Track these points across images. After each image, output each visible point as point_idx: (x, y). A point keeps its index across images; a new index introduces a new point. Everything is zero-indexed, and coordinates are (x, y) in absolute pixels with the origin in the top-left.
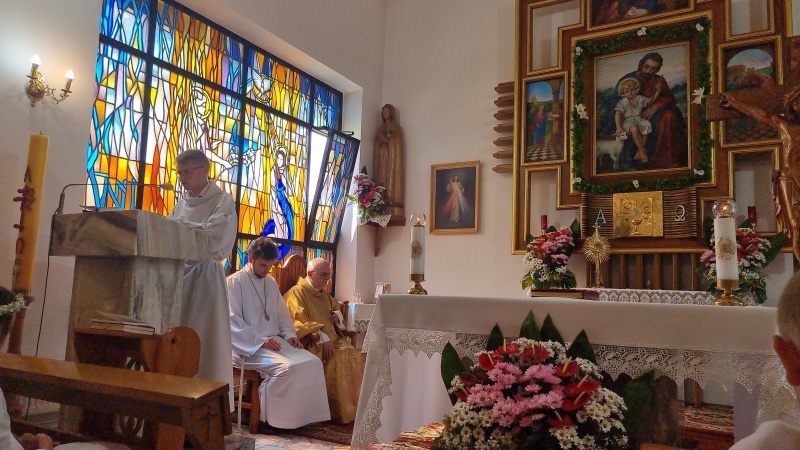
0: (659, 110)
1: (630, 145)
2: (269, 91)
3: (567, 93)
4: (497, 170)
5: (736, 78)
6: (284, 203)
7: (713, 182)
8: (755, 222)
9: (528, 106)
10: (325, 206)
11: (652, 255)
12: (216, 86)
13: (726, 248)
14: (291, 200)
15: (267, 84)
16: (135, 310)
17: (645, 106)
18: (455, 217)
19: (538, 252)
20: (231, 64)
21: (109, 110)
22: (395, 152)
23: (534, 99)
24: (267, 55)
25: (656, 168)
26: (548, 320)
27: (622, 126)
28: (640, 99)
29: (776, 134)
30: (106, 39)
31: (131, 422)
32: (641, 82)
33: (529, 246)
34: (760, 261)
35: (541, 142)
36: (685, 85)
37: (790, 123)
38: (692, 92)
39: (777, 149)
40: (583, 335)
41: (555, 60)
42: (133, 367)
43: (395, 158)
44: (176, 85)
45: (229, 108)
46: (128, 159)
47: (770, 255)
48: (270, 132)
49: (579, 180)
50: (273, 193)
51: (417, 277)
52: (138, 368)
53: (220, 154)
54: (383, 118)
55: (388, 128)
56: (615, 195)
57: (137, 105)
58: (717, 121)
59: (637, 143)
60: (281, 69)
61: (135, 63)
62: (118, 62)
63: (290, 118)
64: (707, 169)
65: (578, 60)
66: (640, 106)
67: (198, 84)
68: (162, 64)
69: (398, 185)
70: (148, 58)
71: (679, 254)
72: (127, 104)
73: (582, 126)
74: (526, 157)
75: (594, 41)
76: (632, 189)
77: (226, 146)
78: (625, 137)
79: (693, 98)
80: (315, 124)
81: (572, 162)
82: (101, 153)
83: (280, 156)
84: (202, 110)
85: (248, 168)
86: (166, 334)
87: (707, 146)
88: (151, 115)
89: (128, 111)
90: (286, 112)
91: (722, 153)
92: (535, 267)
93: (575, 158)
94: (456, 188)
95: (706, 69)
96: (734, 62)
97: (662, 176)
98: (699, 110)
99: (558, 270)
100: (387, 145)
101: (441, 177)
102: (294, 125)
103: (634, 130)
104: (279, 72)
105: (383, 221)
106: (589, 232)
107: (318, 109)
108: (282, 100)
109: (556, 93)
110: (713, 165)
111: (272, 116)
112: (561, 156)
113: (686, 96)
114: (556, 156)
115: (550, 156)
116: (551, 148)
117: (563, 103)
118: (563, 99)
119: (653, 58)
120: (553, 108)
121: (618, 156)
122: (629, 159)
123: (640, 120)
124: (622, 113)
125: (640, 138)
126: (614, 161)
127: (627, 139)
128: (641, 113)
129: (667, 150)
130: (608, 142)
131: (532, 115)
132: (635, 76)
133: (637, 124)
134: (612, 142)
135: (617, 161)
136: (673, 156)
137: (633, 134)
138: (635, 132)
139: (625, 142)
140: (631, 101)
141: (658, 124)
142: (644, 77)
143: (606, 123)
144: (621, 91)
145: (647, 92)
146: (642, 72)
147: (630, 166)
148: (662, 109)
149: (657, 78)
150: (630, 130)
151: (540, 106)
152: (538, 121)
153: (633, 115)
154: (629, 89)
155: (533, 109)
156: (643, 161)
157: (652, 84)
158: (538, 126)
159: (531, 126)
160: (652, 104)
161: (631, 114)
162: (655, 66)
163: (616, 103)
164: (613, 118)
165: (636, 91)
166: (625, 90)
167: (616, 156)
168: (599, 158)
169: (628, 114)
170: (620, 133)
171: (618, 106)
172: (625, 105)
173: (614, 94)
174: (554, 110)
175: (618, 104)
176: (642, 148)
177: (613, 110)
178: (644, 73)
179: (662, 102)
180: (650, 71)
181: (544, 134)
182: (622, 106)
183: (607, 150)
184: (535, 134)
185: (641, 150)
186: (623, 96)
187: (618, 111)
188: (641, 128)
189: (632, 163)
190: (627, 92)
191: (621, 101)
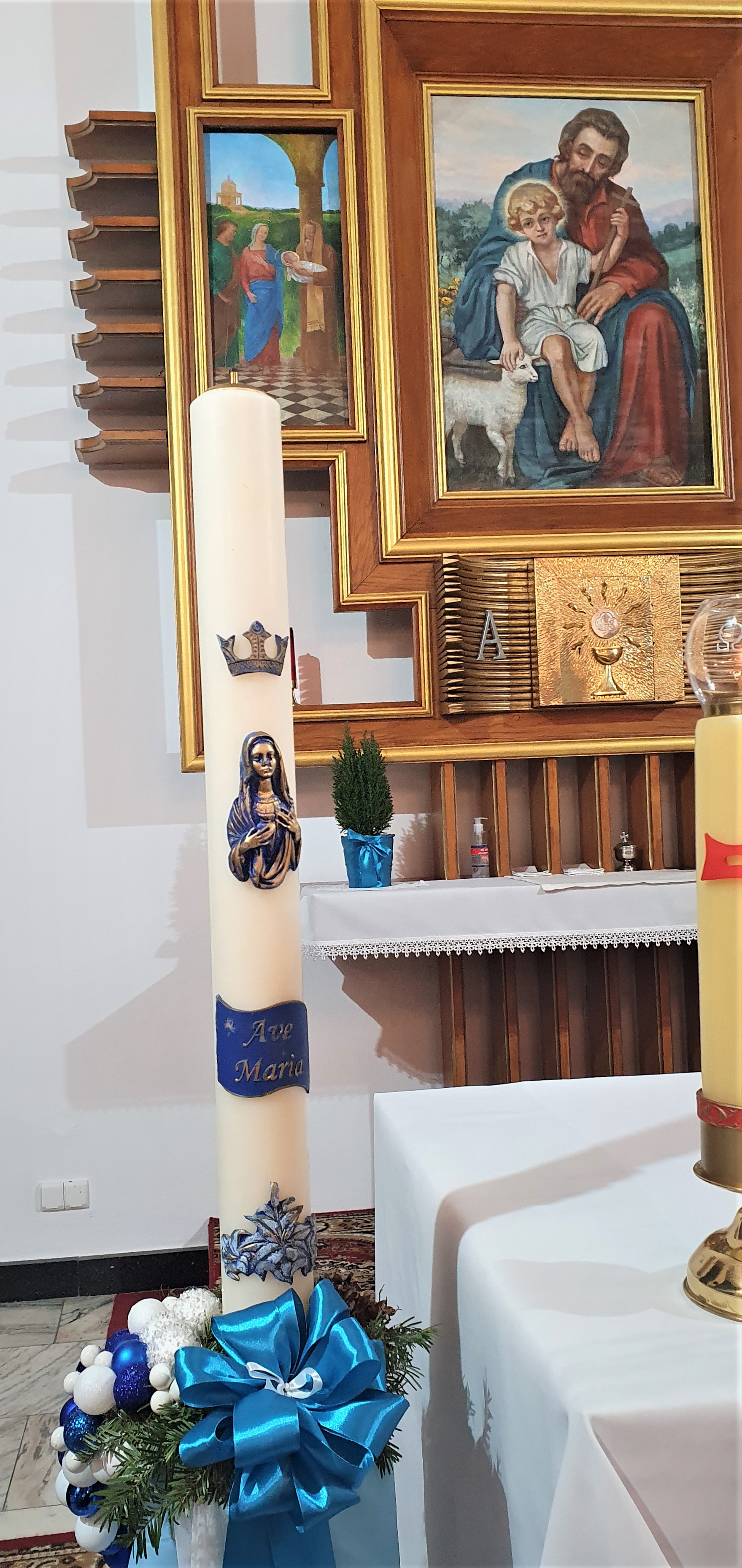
0: (624, 298)
1: (544, 400)
17: (586, 279)
23: (229, 191)
25: (628, 480)
27: (518, 335)
28: (570, 252)
32: (571, 199)
35: (269, 357)
36: (693, 231)
59: (567, 396)
78: (531, 375)
103: (555, 354)
109: (313, 184)
112: (340, 417)
113: (699, 262)
114: (325, 415)
115: (304, 414)
116: (304, 384)
117: (339, 225)
118: (339, 212)
119: (600, 125)
120: (302, 238)
121: (509, 436)
122: (543, 448)
123: (570, 323)
124: (519, 291)
125: (574, 382)
126: (500, 450)
127: (537, 382)
128: (575, 299)
129: (651, 424)
130: (478, 382)
131: (227, 251)
132: (550, 176)
133: (562, 334)
134: (492, 385)
135: (508, 451)
136: (668, 448)
137: (552, 366)
138: (557, 361)
139: (531, 388)
140: (543, 254)
141: (624, 342)
142: (578, 184)
143: (471, 318)
144: (512, 218)
145: (588, 233)
146: (572, 167)
147: (548, 471)
148: (632, 294)
149: (614, 194)
150: (544, 351)
151: (254, 224)
152: (249, 279)
153: (549, 303)
154: (535, 217)
155: (231, 229)
156: (586, 458)
157: (600, 211)
158: (251, 295)
159: (227, 297)
160: (602, 276)
161: (545, 298)
162: (607, 153)
163: (500, 253)
164: (489, 306)
165: (557, 223)
166: (523, 218)
167: (504, 435)
168: (453, 437)
169: (535, 299)
170: (512, 357)
171: (503, 266)
172: (524, 265)
173: (490, 223)
174: (304, 243)
175: (505, 261)
176: (581, 416)
177: (487, 278)
178: (577, 172)
179: (633, 275)
180: (593, 167)
181: (276, 330)
182: (518, 270)
183: (476, 412)
184: (243, 324)
185: (578, 421)
186: (519, 234)
187: (506, 283)
188: (576, 350)
189: (554, 460)
190: (529, 223)
191: (512, 250)
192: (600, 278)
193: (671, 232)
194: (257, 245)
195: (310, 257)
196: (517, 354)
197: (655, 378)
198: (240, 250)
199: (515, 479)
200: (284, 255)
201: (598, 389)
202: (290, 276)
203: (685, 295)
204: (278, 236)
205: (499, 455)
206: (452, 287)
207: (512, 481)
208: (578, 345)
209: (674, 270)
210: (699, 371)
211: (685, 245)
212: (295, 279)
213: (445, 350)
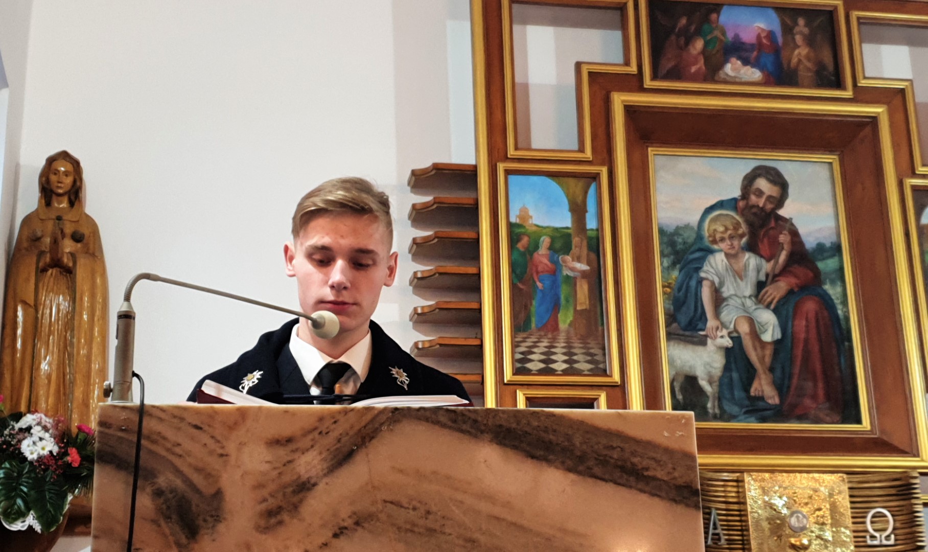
0: (790, 292)
1: (738, 360)
17: (763, 278)
22: (91, 301)
23: (524, 215)
25: (801, 418)
27: (717, 315)
28: (751, 260)
32: (750, 224)
36: (837, 249)
43: (90, 320)
59: (753, 357)
66: (752, 277)
74: (514, 361)
78: (728, 342)
103: (744, 328)
109: (578, 211)
112: (600, 368)
113: (841, 269)
114: (589, 366)
115: (576, 366)
116: (576, 345)
117: (598, 239)
118: (597, 230)
119: (768, 177)
120: (573, 247)
121: (715, 384)
122: (738, 393)
123: (754, 307)
124: (717, 285)
125: (759, 350)
126: (709, 394)
127: (732, 348)
128: (756, 292)
129: (815, 381)
130: (690, 347)
131: (523, 254)
132: (735, 209)
133: (748, 315)
134: (700, 349)
135: (714, 395)
136: (828, 397)
137: (742, 336)
138: (746, 334)
139: (728, 351)
140: (733, 261)
141: (793, 322)
142: (755, 214)
143: (684, 303)
144: (710, 236)
145: (764, 247)
146: (751, 203)
147: (744, 410)
148: (796, 290)
149: (781, 223)
150: (736, 325)
151: (540, 237)
152: (537, 273)
153: (739, 294)
154: (726, 236)
155: (525, 240)
156: (770, 401)
157: (771, 232)
158: (539, 284)
159: (523, 284)
160: (775, 276)
161: (735, 290)
162: (774, 194)
163: (702, 260)
164: (696, 294)
165: (741, 240)
166: (718, 236)
167: (710, 383)
168: (675, 384)
169: (728, 290)
170: (714, 330)
171: (705, 268)
172: (720, 267)
173: (695, 239)
174: (575, 250)
175: (706, 264)
176: (765, 373)
177: (695, 275)
178: (753, 206)
179: (796, 276)
180: (765, 204)
181: (556, 307)
182: (715, 271)
183: (690, 367)
184: (534, 303)
185: (763, 376)
186: (715, 247)
187: (707, 279)
188: (759, 327)
189: (747, 402)
190: (722, 240)
191: (711, 258)
192: (773, 278)
193: (820, 248)
194: (543, 250)
195: (579, 260)
196: (717, 328)
197: (815, 348)
198: (531, 254)
199: (720, 415)
200: (562, 258)
201: (776, 353)
202: (566, 272)
203: (833, 291)
204: (558, 245)
205: (708, 397)
206: (670, 281)
207: (718, 416)
208: (759, 323)
209: (825, 273)
210: (847, 344)
211: (832, 256)
212: (569, 274)
213: (668, 325)
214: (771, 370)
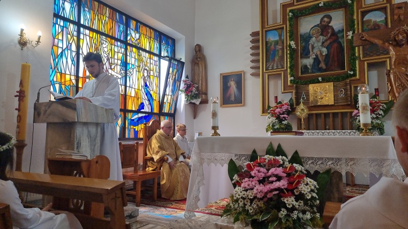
0: (331, 43)
1: (317, 60)
2: (139, 39)
3: (286, 35)
4: (252, 75)
5: (368, 26)
6: (148, 94)
7: (358, 77)
8: (378, 96)
9: (267, 43)
10: (169, 95)
11: (329, 114)
12: (112, 38)
13: (364, 108)
14: (152, 92)
15: (137, 36)
16: (77, 148)
17: (324, 41)
18: (233, 98)
19: (273, 114)
20: (119, 26)
21: (60, 51)
22: (202, 68)
23: (270, 39)
24: (137, 21)
25: (330, 71)
26: (279, 146)
27: (312, 51)
28: (321, 37)
29: (388, 53)
30: (57, 16)
31: (77, 202)
32: (322, 29)
33: (269, 111)
34: (381, 115)
35: (274, 60)
36: (343, 30)
37: (394, 46)
38: (346, 33)
39: (388, 60)
40: (296, 153)
41: (279, 20)
42: (78, 176)
43: (202, 71)
44: (92, 38)
45: (119, 48)
46: (70, 75)
47: (386, 111)
48: (140, 60)
49: (292, 78)
50: (143, 90)
51: (215, 128)
52: (80, 176)
53: (116, 71)
54: (196, 51)
55: (198, 56)
56: (310, 85)
57: (74, 48)
58: (359, 46)
59: (320, 59)
60: (144, 28)
61: (72, 27)
62: (63, 27)
63: (150, 53)
64: (355, 71)
65: (291, 19)
66: (321, 41)
67: (103, 37)
68: (85, 27)
69: (204, 84)
70: (78, 24)
71: (342, 113)
72: (69, 48)
73: (293, 52)
74: (266, 68)
75: (298, 9)
76: (319, 82)
77: (119, 67)
78: (314, 57)
79: (347, 36)
80: (162, 55)
81: (289, 70)
82: (57, 72)
83: (146, 71)
84: (106, 50)
85: (130, 78)
86: (93, 159)
87: (354, 60)
88: (81, 52)
89: (69, 51)
90: (147, 49)
91: (362, 62)
92: (272, 121)
93: (290, 68)
94: (233, 84)
95: (353, 21)
96: (366, 18)
97: (333, 75)
98: (350, 42)
99: (284, 122)
100: (198, 64)
101: (225, 79)
102: (152, 56)
103: (319, 53)
104: (143, 29)
105: (197, 102)
106: (298, 104)
107: (163, 47)
108: (145, 44)
109: (280, 36)
110: (357, 69)
111: (141, 51)
112: (283, 67)
113: (344, 35)
115: (278, 67)
116: (279, 63)
118: (284, 39)
119: (327, 17)
120: (279, 43)
122: (316, 67)
123: (321, 48)
124: (313, 45)
125: (322, 57)
126: (309, 68)
127: (316, 58)
128: (322, 44)
129: (335, 62)
130: (306, 59)
131: (268, 47)
132: (318, 26)
133: (320, 50)
134: (308, 59)
135: (311, 68)
136: (338, 65)
137: (318, 55)
139: (314, 59)
140: (317, 38)
141: (330, 49)
143: (305, 50)
144: (312, 34)
145: (325, 34)
146: (322, 24)
147: (317, 71)
149: (329, 27)
150: (317, 53)
151: (272, 43)
152: (271, 50)
153: (318, 46)
155: (269, 44)
156: (323, 68)
157: (327, 30)
158: (272, 52)
159: (268, 53)
162: (328, 21)
163: (310, 40)
164: (308, 47)
165: (319, 33)
167: (310, 66)
168: (302, 67)
169: (315, 45)
170: (312, 54)
172: (314, 40)
173: (308, 35)
176: (323, 62)
177: (308, 43)
179: (332, 39)
180: (326, 24)
181: (275, 56)
183: (306, 63)
184: (270, 56)
186: (313, 36)
187: (310, 44)
188: (322, 52)
189: (318, 69)
190: (315, 34)
191: (312, 39)
192: (326, 40)
193: (339, 31)
194: (273, 46)
195: (280, 46)
197: (336, 54)
199: (312, 72)
201: (326, 57)
211: (342, 32)
213: (301, 55)
214: (325, 61)
